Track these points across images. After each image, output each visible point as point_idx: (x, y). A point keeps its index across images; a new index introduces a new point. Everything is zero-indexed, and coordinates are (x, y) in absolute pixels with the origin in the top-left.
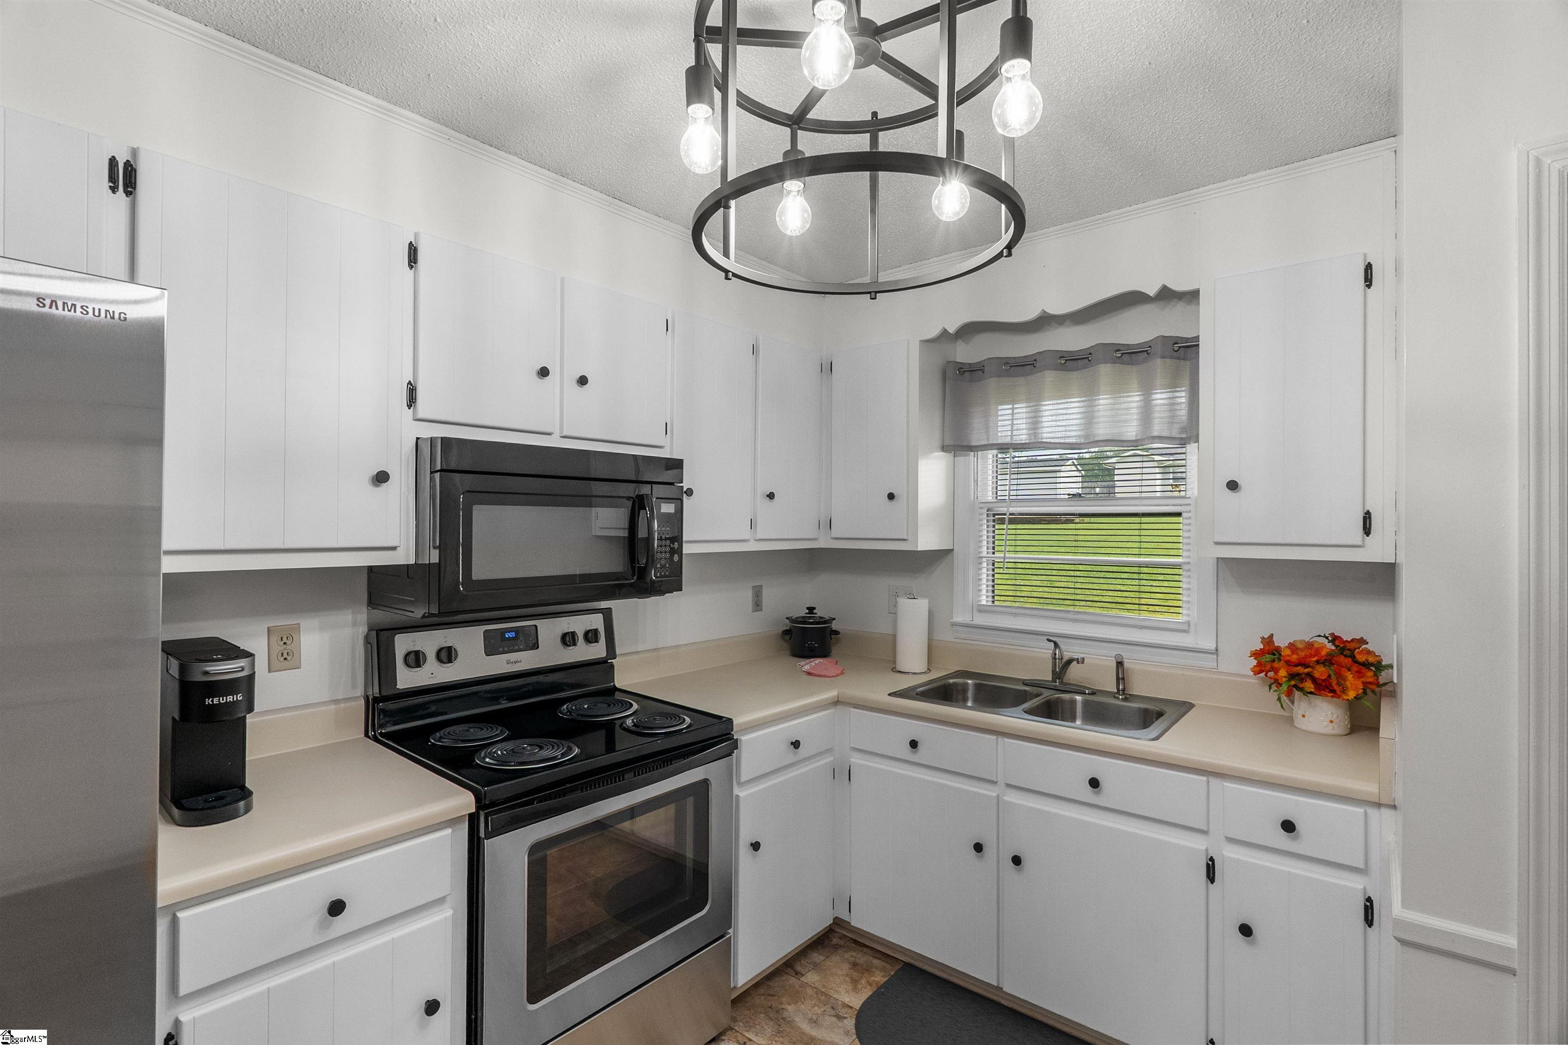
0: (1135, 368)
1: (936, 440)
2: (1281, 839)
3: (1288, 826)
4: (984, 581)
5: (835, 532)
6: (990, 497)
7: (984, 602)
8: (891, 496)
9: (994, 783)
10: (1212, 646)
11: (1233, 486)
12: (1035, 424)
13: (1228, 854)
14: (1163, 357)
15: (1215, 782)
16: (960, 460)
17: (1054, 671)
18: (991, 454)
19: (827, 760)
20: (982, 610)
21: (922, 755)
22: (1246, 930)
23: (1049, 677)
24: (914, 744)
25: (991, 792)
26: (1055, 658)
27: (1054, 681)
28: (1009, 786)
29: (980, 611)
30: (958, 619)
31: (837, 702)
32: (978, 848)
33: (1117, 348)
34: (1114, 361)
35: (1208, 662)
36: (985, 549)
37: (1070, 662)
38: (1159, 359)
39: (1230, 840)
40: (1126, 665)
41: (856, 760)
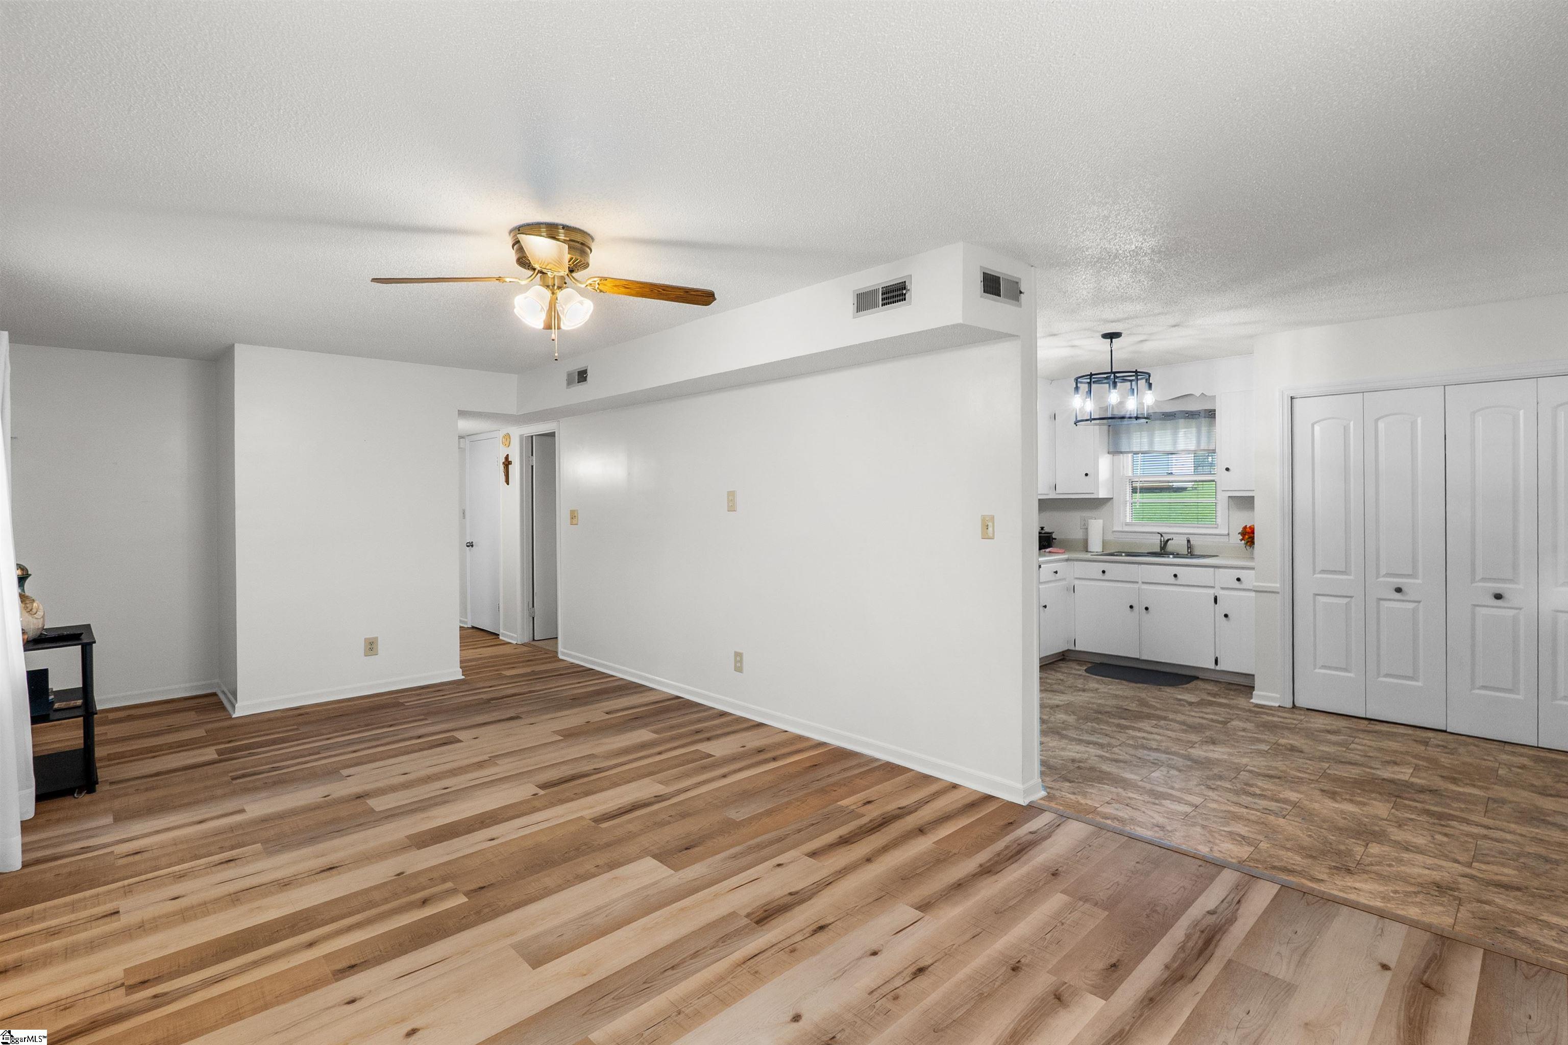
0: (1194, 420)
1: (1106, 450)
2: (1237, 585)
3: (1238, 580)
4: (1128, 512)
5: (1058, 491)
6: (1130, 474)
7: (1128, 521)
8: (1086, 475)
9: (1137, 582)
10: (1227, 532)
11: (1227, 469)
12: (1151, 443)
13: (1221, 594)
14: (1205, 417)
15: (1217, 570)
16: (1116, 457)
17: (1161, 547)
18: (1130, 455)
19: (1064, 583)
20: (1127, 524)
21: (1107, 576)
22: (1226, 616)
23: (1159, 550)
24: (1104, 572)
25: (1136, 586)
26: (1161, 541)
27: (1161, 551)
28: (1143, 583)
29: (1126, 525)
30: (1115, 529)
31: (1067, 560)
32: (1131, 607)
33: (1187, 412)
34: (1186, 418)
35: (1226, 539)
36: (1128, 497)
37: (1168, 540)
38: (1203, 419)
39: (1223, 588)
40: (1192, 543)
41: (1077, 582)
